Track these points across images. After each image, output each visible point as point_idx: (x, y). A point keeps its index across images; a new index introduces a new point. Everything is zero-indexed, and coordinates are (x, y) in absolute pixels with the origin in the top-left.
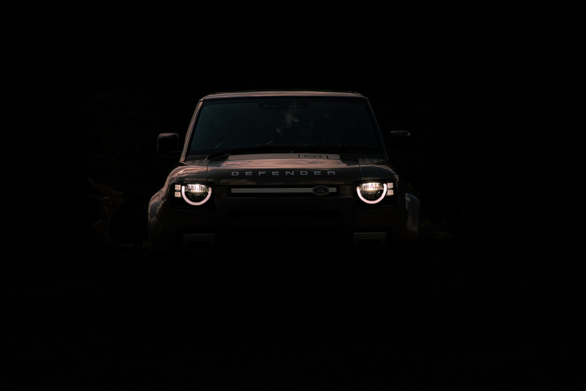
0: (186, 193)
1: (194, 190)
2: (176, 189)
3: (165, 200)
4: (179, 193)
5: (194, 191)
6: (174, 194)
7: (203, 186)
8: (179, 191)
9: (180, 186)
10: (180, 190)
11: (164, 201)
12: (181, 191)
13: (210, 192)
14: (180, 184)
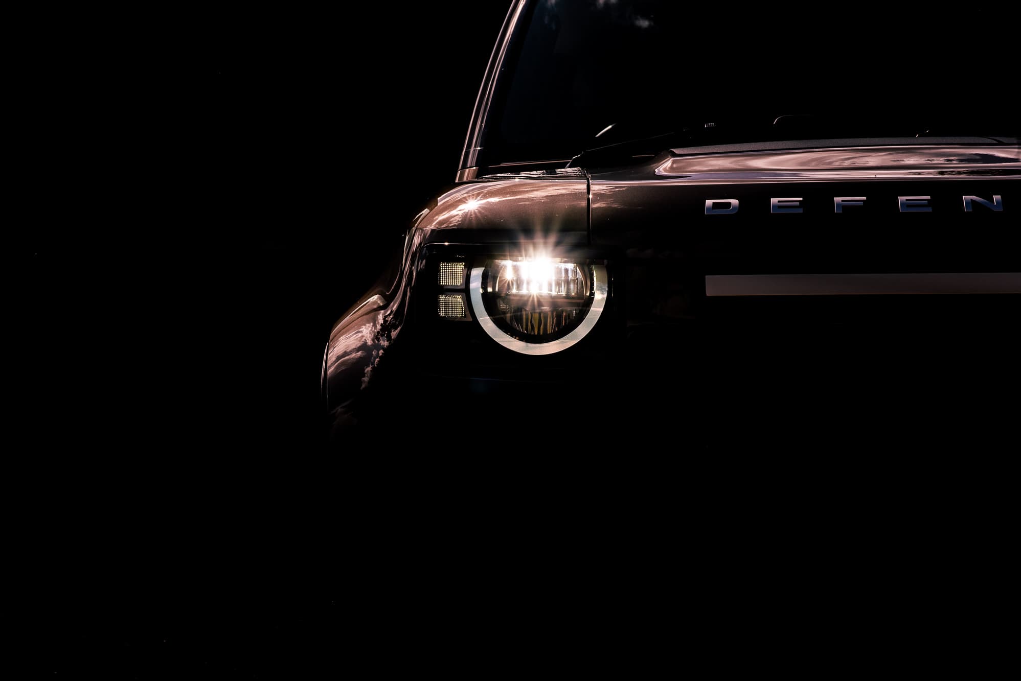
0: (490, 301)
1: (525, 286)
2: (443, 282)
3: (394, 334)
4: (459, 299)
5: (524, 291)
6: (437, 305)
7: (570, 266)
8: (454, 291)
9: (460, 268)
10: (463, 287)
11: (389, 338)
12: (465, 291)
13: (600, 297)
14: (459, 260)
